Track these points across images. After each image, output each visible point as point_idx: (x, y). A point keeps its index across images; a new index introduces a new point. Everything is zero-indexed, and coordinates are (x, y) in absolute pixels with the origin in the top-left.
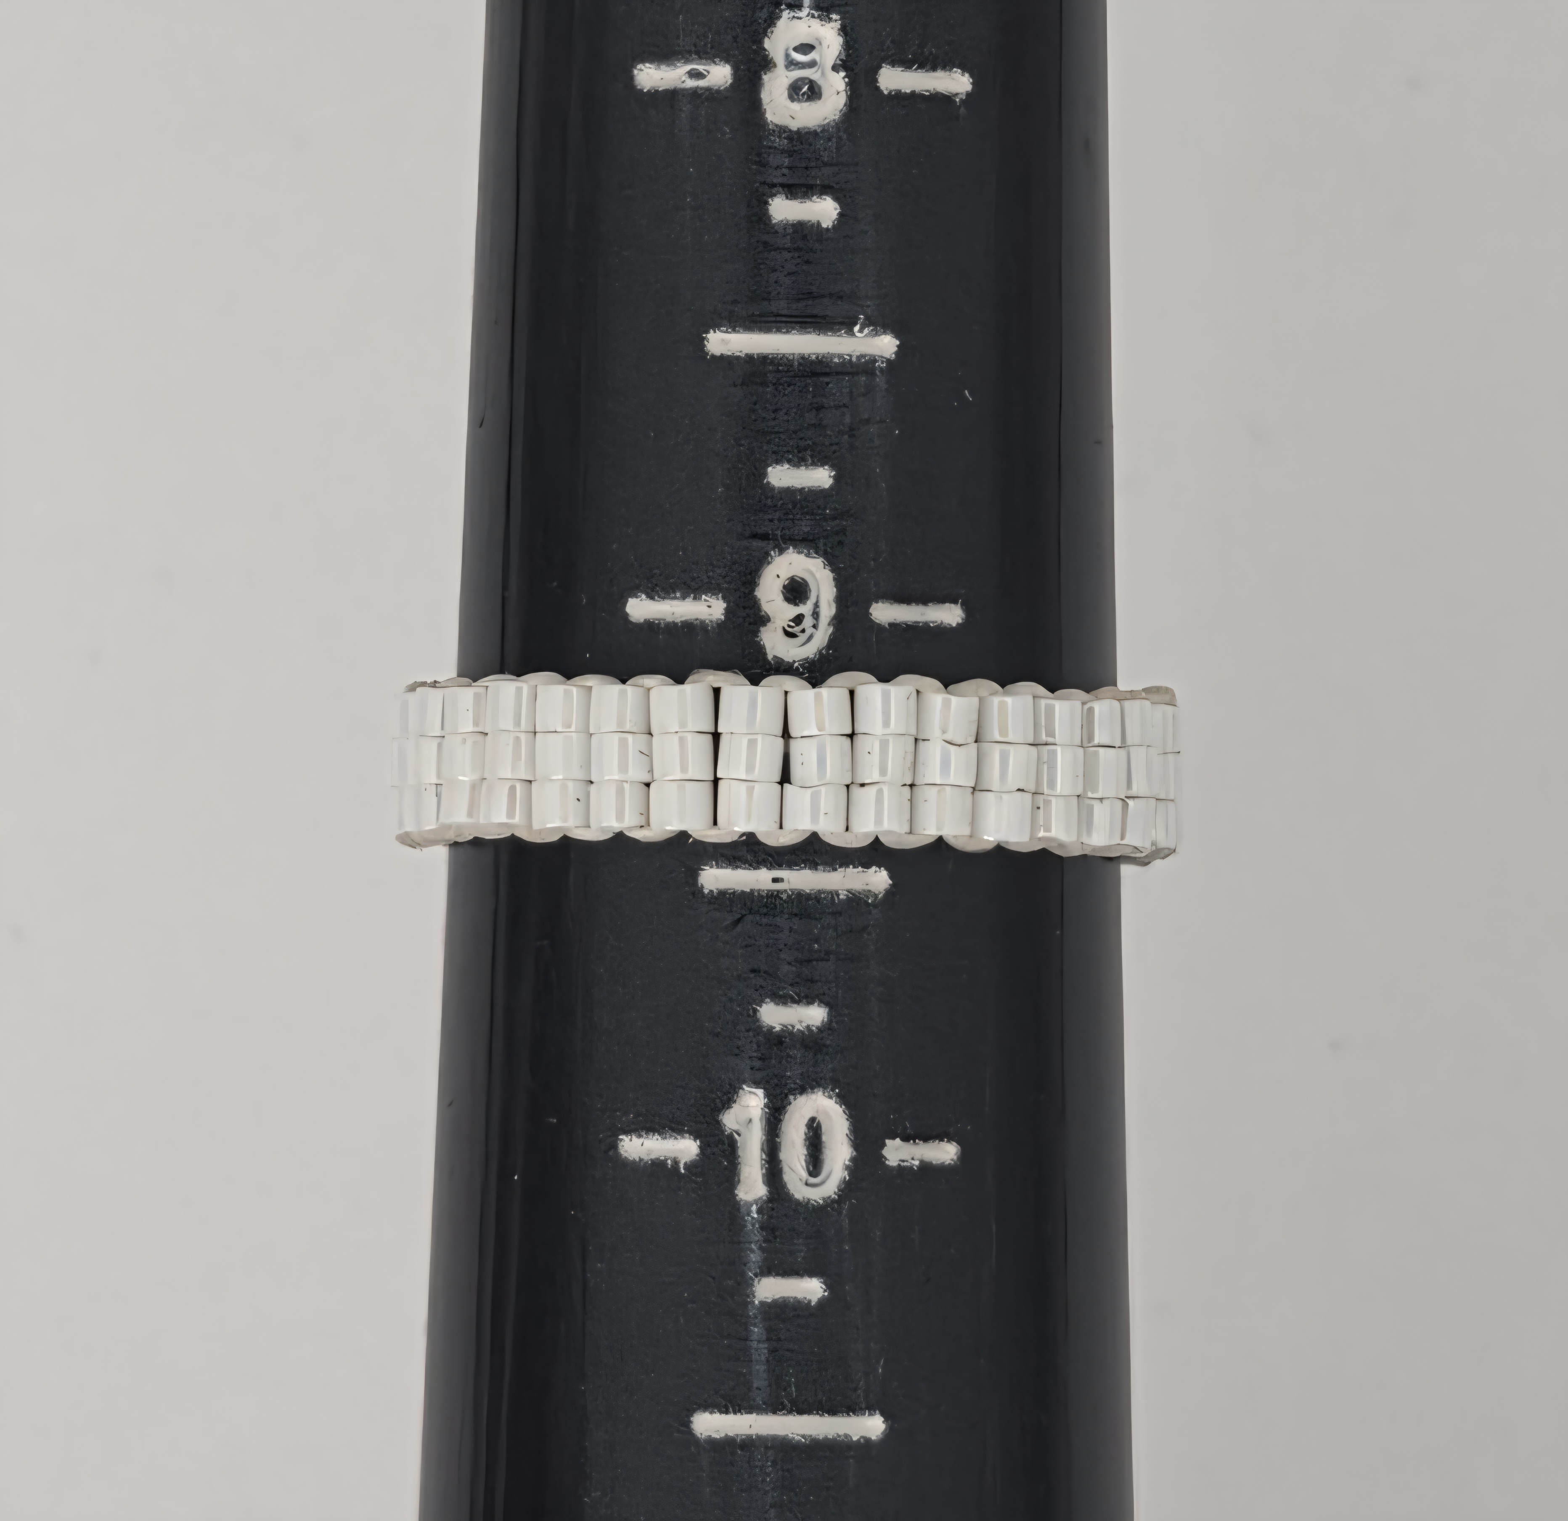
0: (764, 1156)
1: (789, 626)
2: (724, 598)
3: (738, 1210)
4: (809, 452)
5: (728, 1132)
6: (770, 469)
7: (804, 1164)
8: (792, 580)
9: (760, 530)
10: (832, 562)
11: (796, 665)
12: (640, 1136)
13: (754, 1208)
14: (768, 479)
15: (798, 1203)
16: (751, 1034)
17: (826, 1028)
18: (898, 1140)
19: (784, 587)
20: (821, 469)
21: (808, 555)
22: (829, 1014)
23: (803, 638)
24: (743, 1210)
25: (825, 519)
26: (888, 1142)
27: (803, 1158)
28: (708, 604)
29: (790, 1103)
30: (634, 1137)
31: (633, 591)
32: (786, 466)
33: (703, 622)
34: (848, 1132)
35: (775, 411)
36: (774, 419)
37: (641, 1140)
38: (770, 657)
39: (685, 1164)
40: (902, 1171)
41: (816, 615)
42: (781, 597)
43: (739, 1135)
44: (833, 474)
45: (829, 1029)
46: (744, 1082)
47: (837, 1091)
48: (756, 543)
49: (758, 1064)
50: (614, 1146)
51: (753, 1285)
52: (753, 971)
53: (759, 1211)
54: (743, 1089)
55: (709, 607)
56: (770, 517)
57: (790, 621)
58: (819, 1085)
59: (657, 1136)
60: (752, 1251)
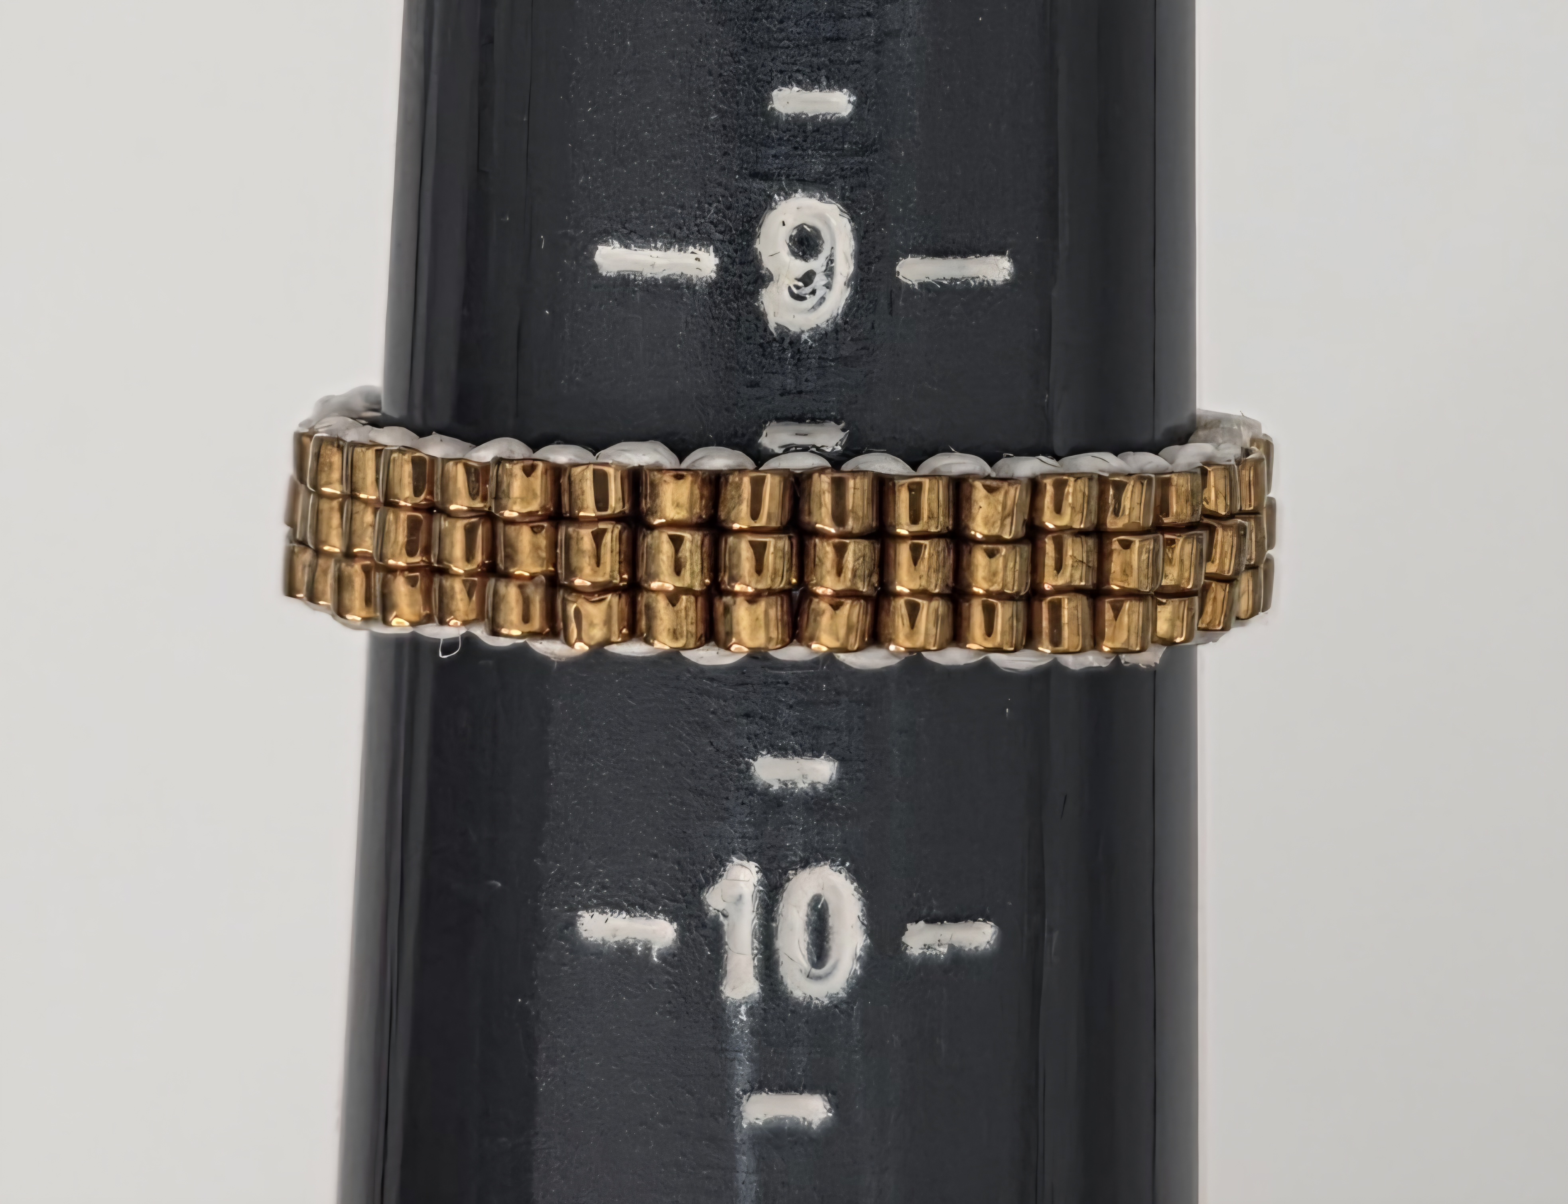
0: (756, 944)
1: (798, 287)
2: (716, 251)
3: (724, 1010)
4: (823, 72)
5: (712, 913)
6: (775, 93)
7: (805, 953)
8: (800, 228)
9: (763, 168)
10: (851, 208)
11: (805, 337)
12: (603, 912)
13: (743, 1009)
14: (773, 104)
15: (797, 1003)
16: (742, 792)
17: (835, 788)
18: (922, 923)
19: (791, 238)
20: (837, 93)
21: (821, 199)
22: (839, 771)
23: (811, 301)
24: (730, 1011)
25: (843, 153)
26: (909, 926)
27: (804, 946)
28: (695, 256)
29: (788, 880)
30: (596, 914)
31: (603, 236)
32: (796, 89)
33: (690, 279)
34: (860, 914)
35: (781, 22)
36: (781, 30)
37: (605, 917)
38: (772, 326)
39: (659, 950)
40: (927, 964)
41: (829, 272)
42: (787, 249)
43: (725, 916)
44: (853, 98)
45: (839, 788)
46: (734, 853)
47: (848, 864)
48: (757, 184)
49: (750, 830)
50: (571, 924)
51: (739, 1104)
52: (747, 716)
53: (750, 1012)
54: (733, 862)
55: (697, 259)
56: (773, 152)
57: (799, 280)
58: (826, 858)
59: (624, 914)
60: (740, 1062)
